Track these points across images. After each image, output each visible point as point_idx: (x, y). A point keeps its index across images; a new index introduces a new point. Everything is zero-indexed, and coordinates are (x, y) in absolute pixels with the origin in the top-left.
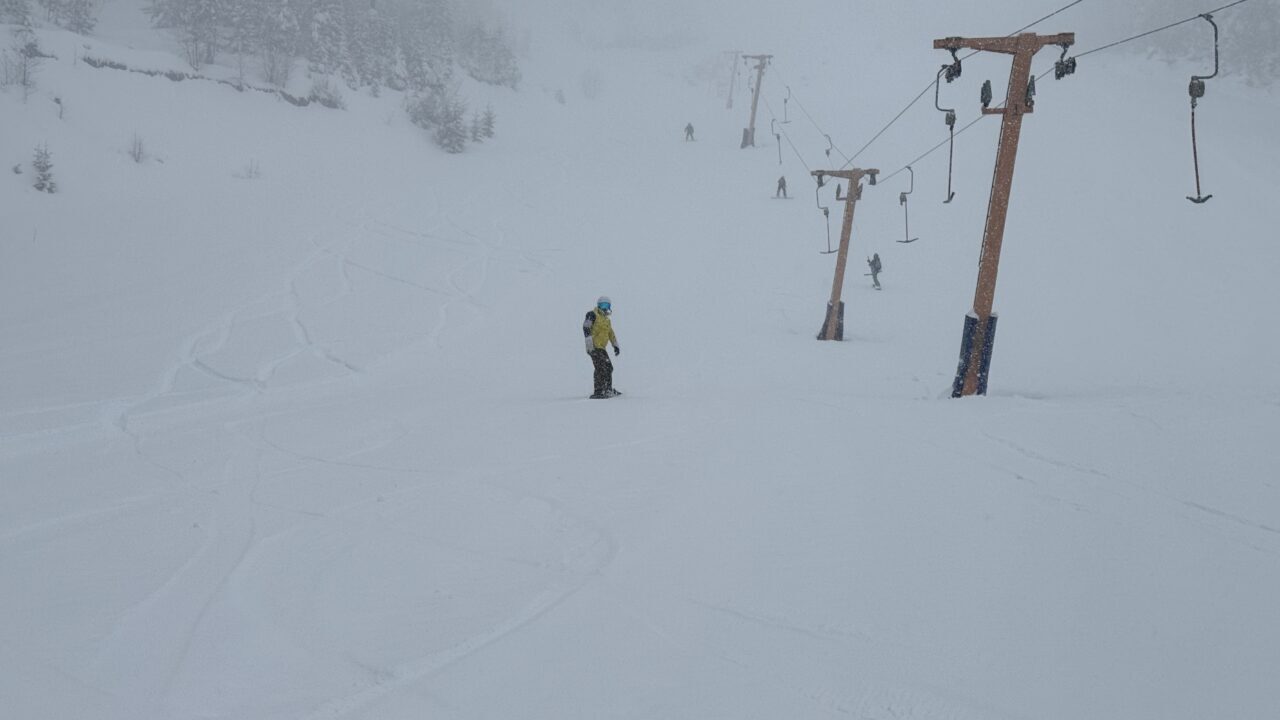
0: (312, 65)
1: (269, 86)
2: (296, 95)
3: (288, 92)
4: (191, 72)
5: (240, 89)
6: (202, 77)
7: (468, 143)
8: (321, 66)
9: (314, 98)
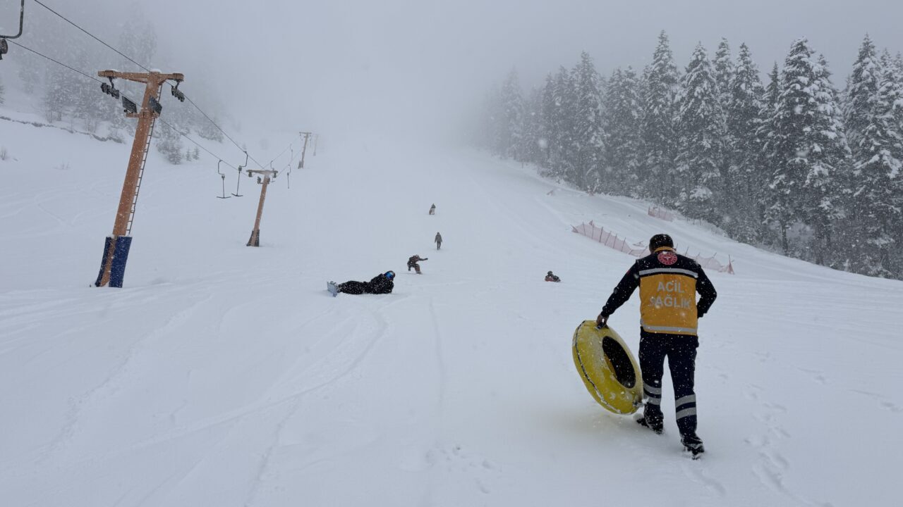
0: (113, 125)
1: (87, 132)
2: (100, 137)
3: (96, 135)
4: (47, 123)
5: (72, 132)
6: (53, 126)
7: (184, 160)
8: (117, 125)
9: (110, 138)
